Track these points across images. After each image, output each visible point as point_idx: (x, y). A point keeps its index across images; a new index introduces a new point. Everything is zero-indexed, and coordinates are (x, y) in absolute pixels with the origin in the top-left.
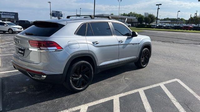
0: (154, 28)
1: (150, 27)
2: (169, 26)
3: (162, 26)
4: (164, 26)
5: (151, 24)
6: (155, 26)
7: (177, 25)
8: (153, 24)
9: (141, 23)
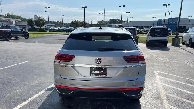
0: (48, 31)
1: (42, 30)
2: (61, 29)
3: (54, 29)
4: (57, 29)
5: (42, 27)
6: (47, 29)
7: (67, 28)
8: (44, 27)
9: (32, 26)
